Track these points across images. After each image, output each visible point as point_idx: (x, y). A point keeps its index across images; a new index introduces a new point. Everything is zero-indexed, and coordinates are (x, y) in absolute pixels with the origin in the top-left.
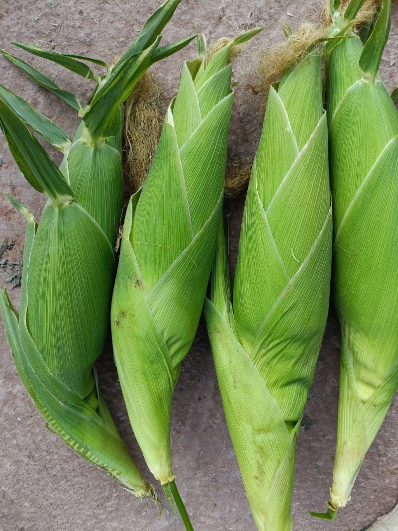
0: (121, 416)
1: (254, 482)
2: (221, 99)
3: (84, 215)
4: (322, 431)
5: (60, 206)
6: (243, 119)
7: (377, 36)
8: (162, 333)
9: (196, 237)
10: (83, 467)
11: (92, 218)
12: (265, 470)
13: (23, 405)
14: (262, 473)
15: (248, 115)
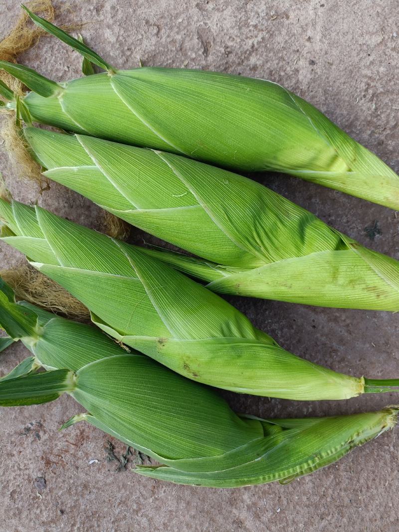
0: (308, 410)
1: (383, 300)
2: (36, 217)
3: (90, 367)
4: (387, 218)
5: (75, 385)
6: (70, 205)
7: (26, 79)
8: (213, 336)
9: (139, 277)
10: (350, 468)
11: (95, 362)
12: (372, 285)
13: (265, 500)
14: (374, 289)
15: (68, 199)
